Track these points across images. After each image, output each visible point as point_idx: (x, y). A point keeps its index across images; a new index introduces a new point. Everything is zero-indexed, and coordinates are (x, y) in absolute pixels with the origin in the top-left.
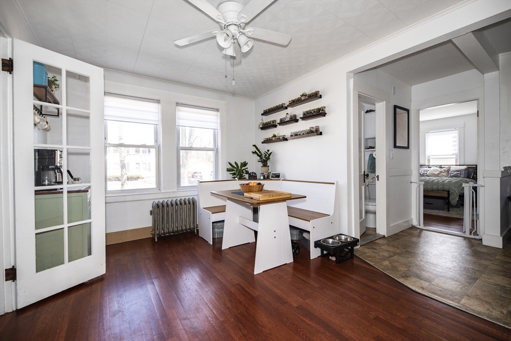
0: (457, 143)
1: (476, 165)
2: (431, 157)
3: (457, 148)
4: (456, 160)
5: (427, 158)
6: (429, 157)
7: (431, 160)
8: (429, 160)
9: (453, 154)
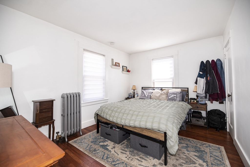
0: (172, 69)
1: (188, 88)
2: (155, 81)
3: (173, 73)
4: (173, 84)
5: (152, 81)
6: (154, 80)
7: (155, 83)
8: (154, 83)
9: (170, 79)
